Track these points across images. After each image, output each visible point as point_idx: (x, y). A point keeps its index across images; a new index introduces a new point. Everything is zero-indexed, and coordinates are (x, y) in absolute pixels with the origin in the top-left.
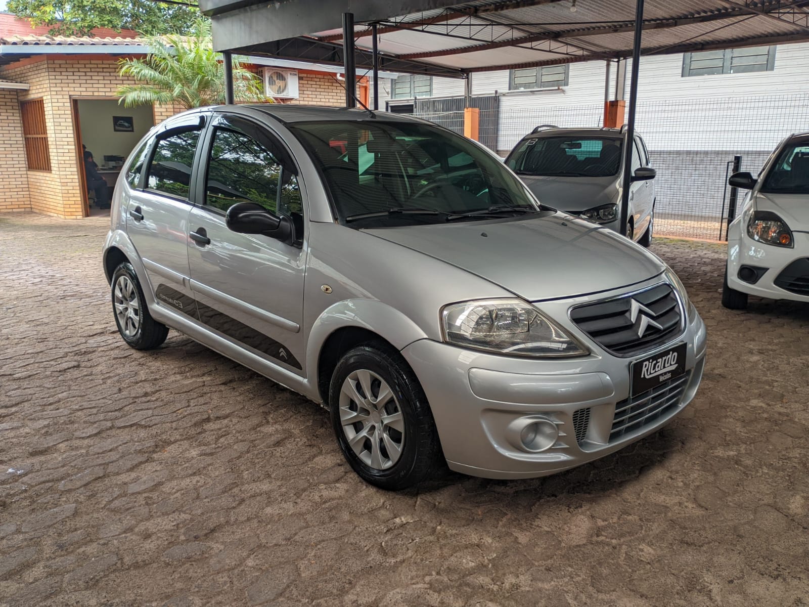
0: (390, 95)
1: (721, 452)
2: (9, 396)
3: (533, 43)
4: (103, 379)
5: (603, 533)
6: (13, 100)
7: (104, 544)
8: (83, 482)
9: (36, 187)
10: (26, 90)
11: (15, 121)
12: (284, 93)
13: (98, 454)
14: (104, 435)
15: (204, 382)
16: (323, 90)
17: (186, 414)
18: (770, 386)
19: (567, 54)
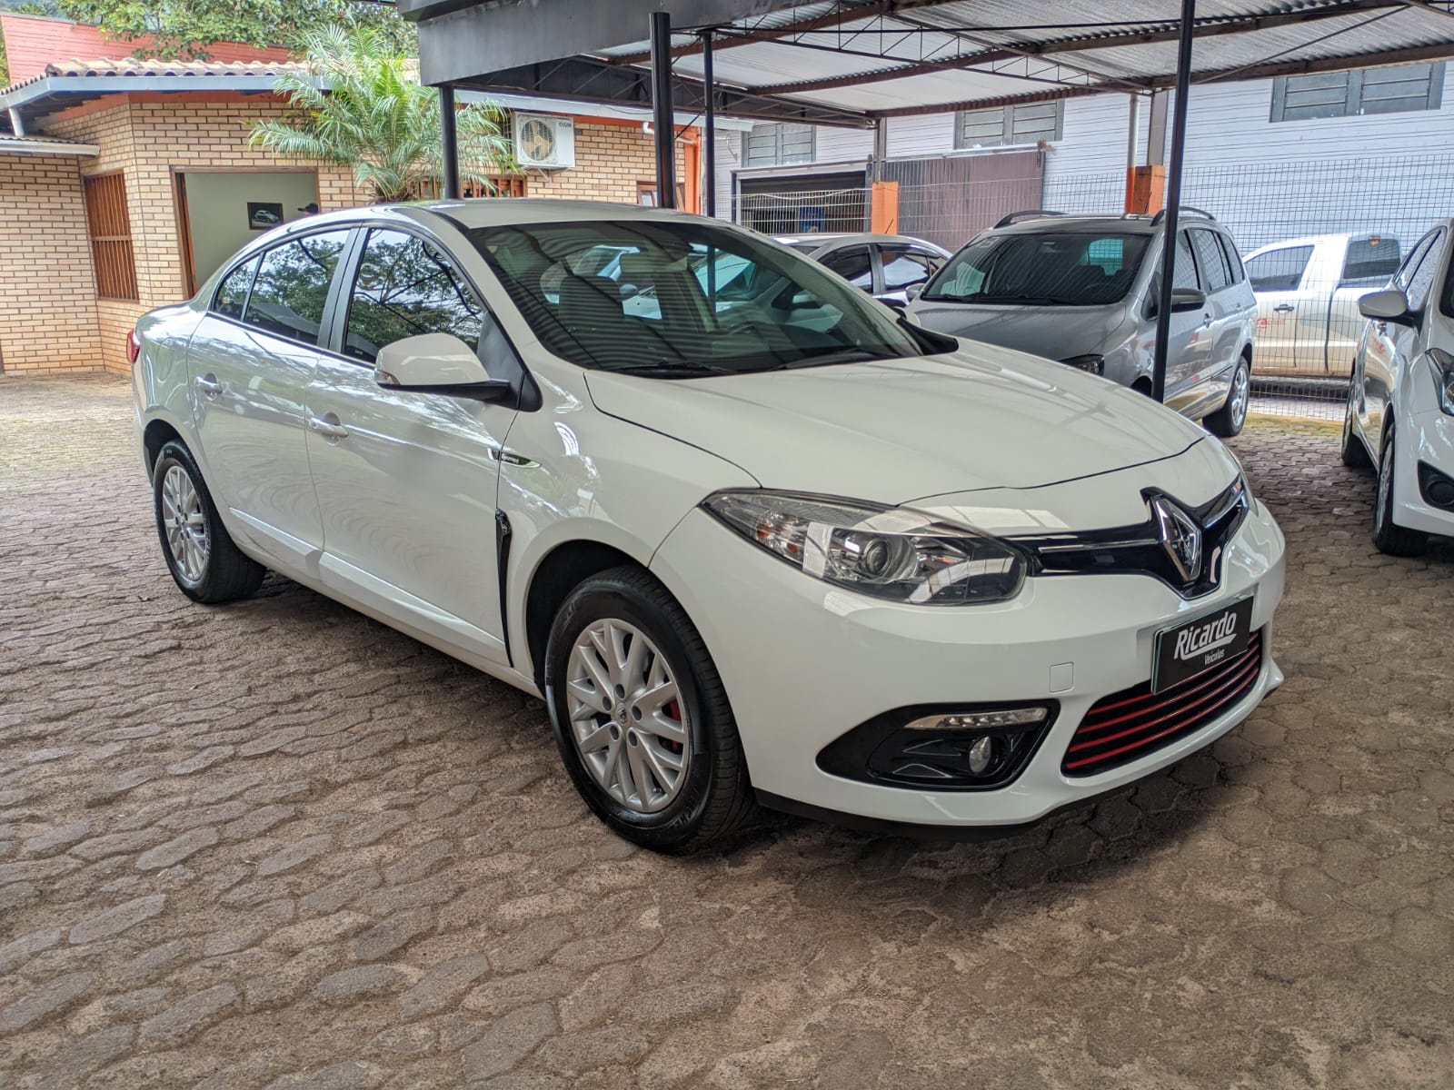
0: (740, 161)
1: (1332, 808)
2: (56, 700)
3: (996, 62)
4: (221, 671)
5: (1112, 956)
6: (71, 175)
7: (214, 968)
8: (182, 856)
9: (113, 329)
10: (93, 157)
11: (75, 212)
12: (550, 158)
13: (208, 804)
14: (220, 771)
15: (399, 676)
16: (618, 153)
17: (365, 733)
18: (1426, 687)
19: (1059, 82)
